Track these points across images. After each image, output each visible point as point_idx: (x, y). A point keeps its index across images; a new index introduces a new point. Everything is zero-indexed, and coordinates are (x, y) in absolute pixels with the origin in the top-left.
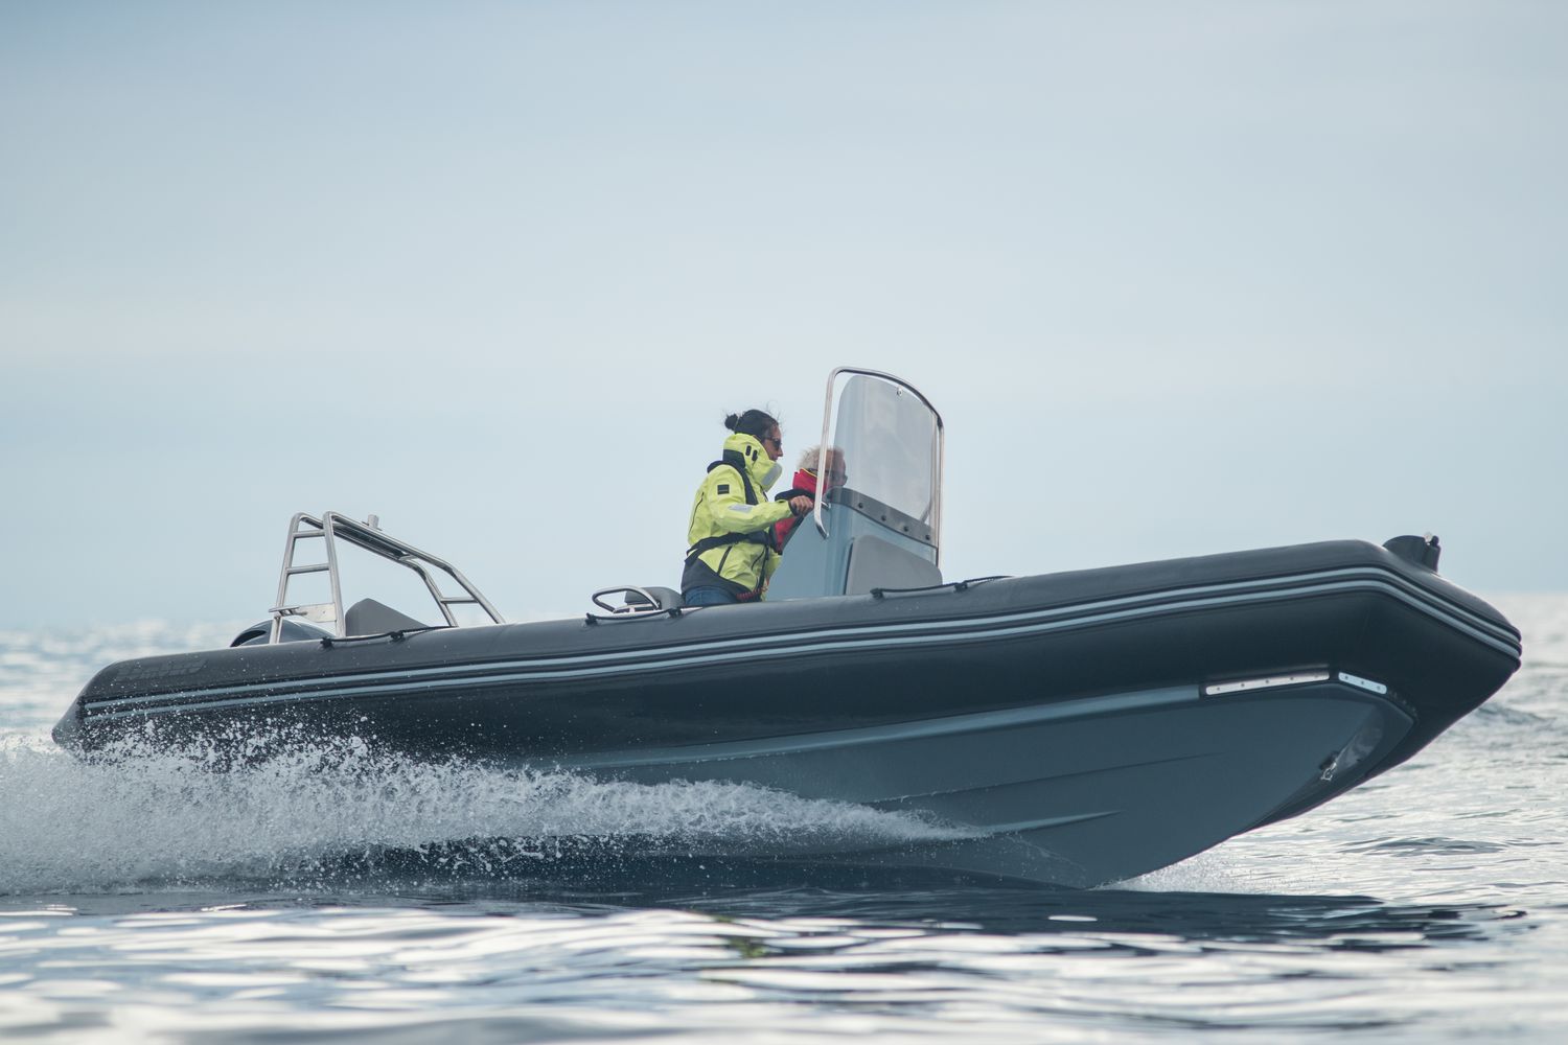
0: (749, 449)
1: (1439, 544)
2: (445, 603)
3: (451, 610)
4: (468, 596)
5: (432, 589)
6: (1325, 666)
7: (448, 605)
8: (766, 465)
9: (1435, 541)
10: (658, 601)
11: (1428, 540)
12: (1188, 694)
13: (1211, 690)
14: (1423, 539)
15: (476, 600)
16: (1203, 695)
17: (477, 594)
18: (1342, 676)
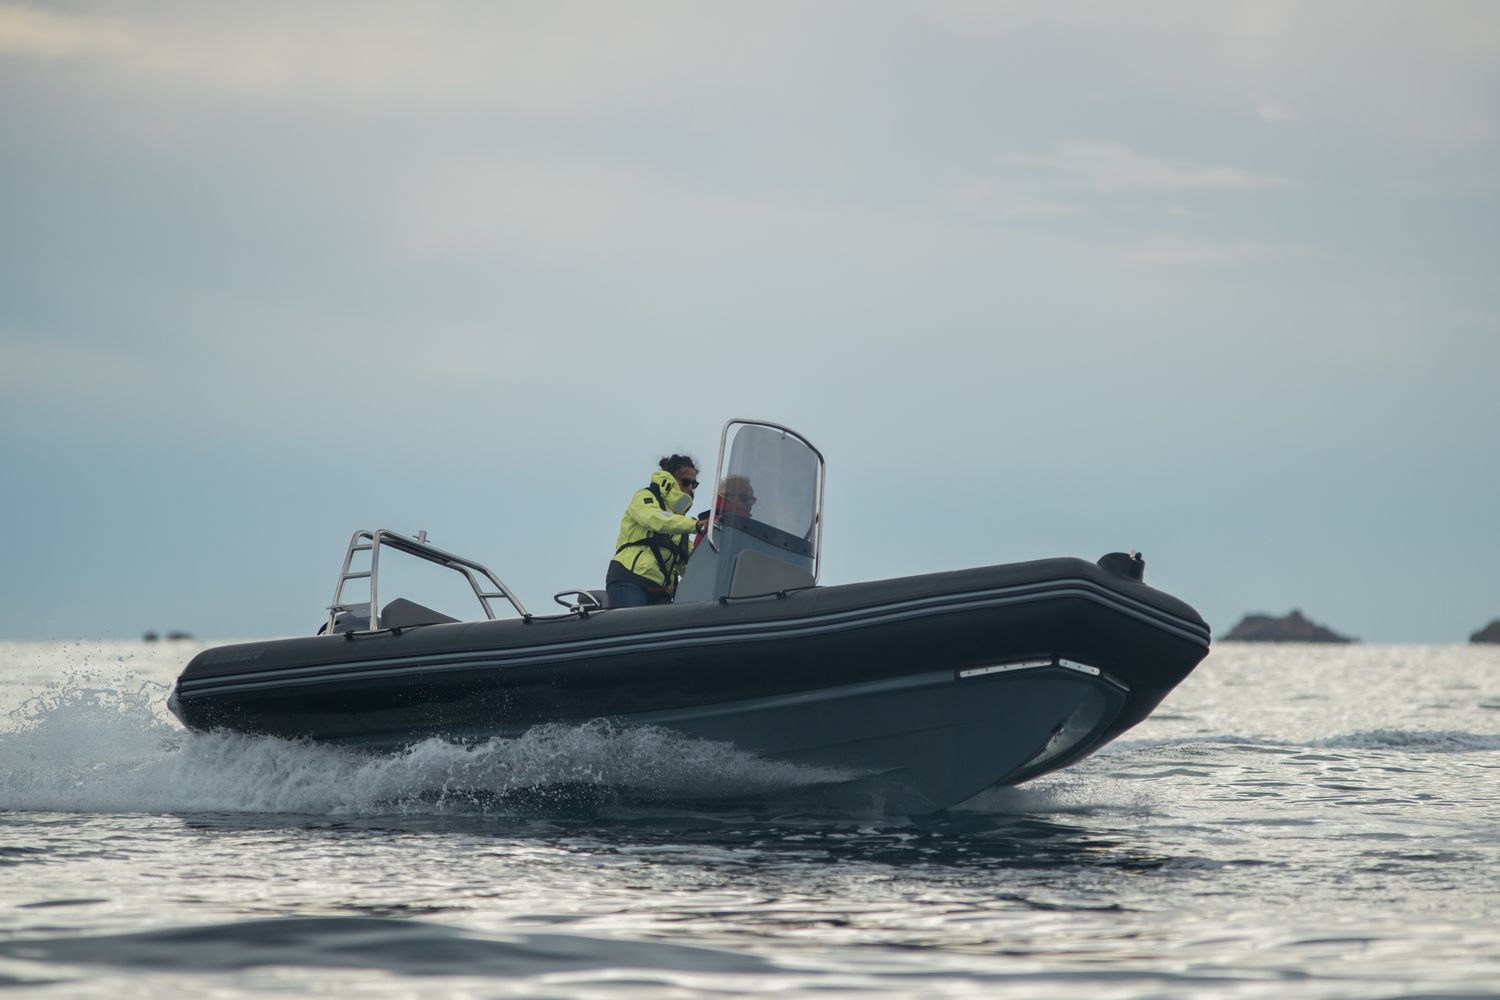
0: (665, 481)
1: (1142, 558)
2: (484, 597)
3: (491, 605)
4: (499, 592)
5: (474, 586)
6: (1049, 654)
7: (487, 599)
8: (677, 495)
9: (1138, 556)
10: (599, 601)
11: (1132, 556)
12: (947, 677)
13: (964, 674)
14: (1128, 556)
15: (505, 595)
16: (958, 678)
17: (506, 591)
18: (1062, 662)
